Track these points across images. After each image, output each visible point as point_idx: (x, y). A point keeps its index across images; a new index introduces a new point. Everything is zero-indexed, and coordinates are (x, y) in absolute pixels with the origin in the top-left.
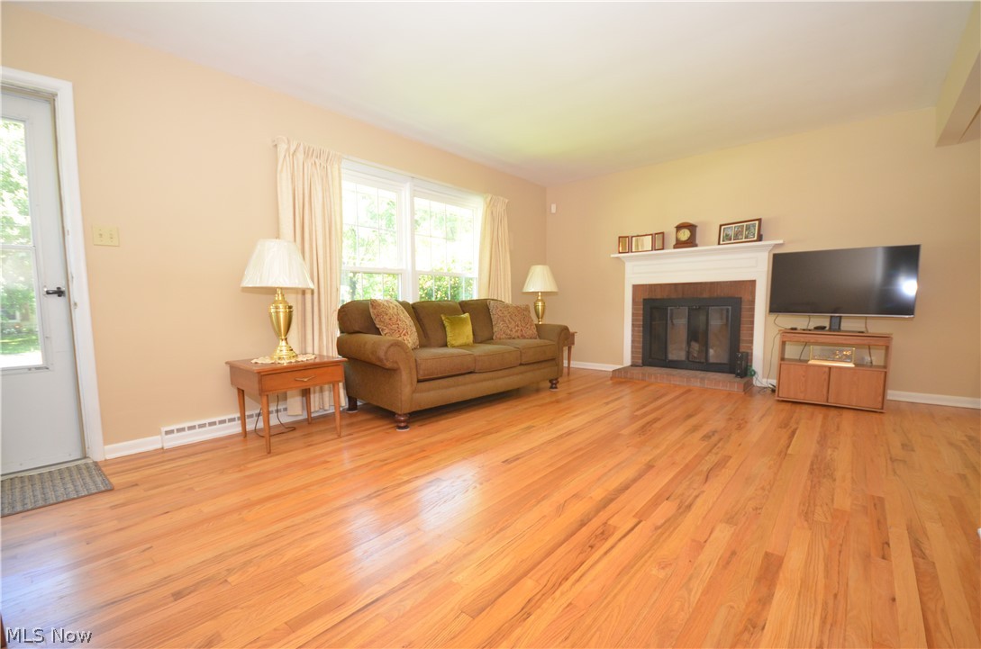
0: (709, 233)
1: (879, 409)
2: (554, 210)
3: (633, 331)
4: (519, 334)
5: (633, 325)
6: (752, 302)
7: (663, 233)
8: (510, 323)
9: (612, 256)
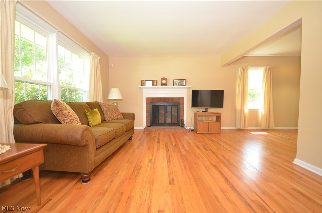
0: (170, 82)
1: (219, 132)
2: (112, 66)
3: (146, 114)
4: (116, 118)
5: (146, 112)
6: (183, 104)
7: (156, 80)
8: (113, 113)
9: (139, 87)
